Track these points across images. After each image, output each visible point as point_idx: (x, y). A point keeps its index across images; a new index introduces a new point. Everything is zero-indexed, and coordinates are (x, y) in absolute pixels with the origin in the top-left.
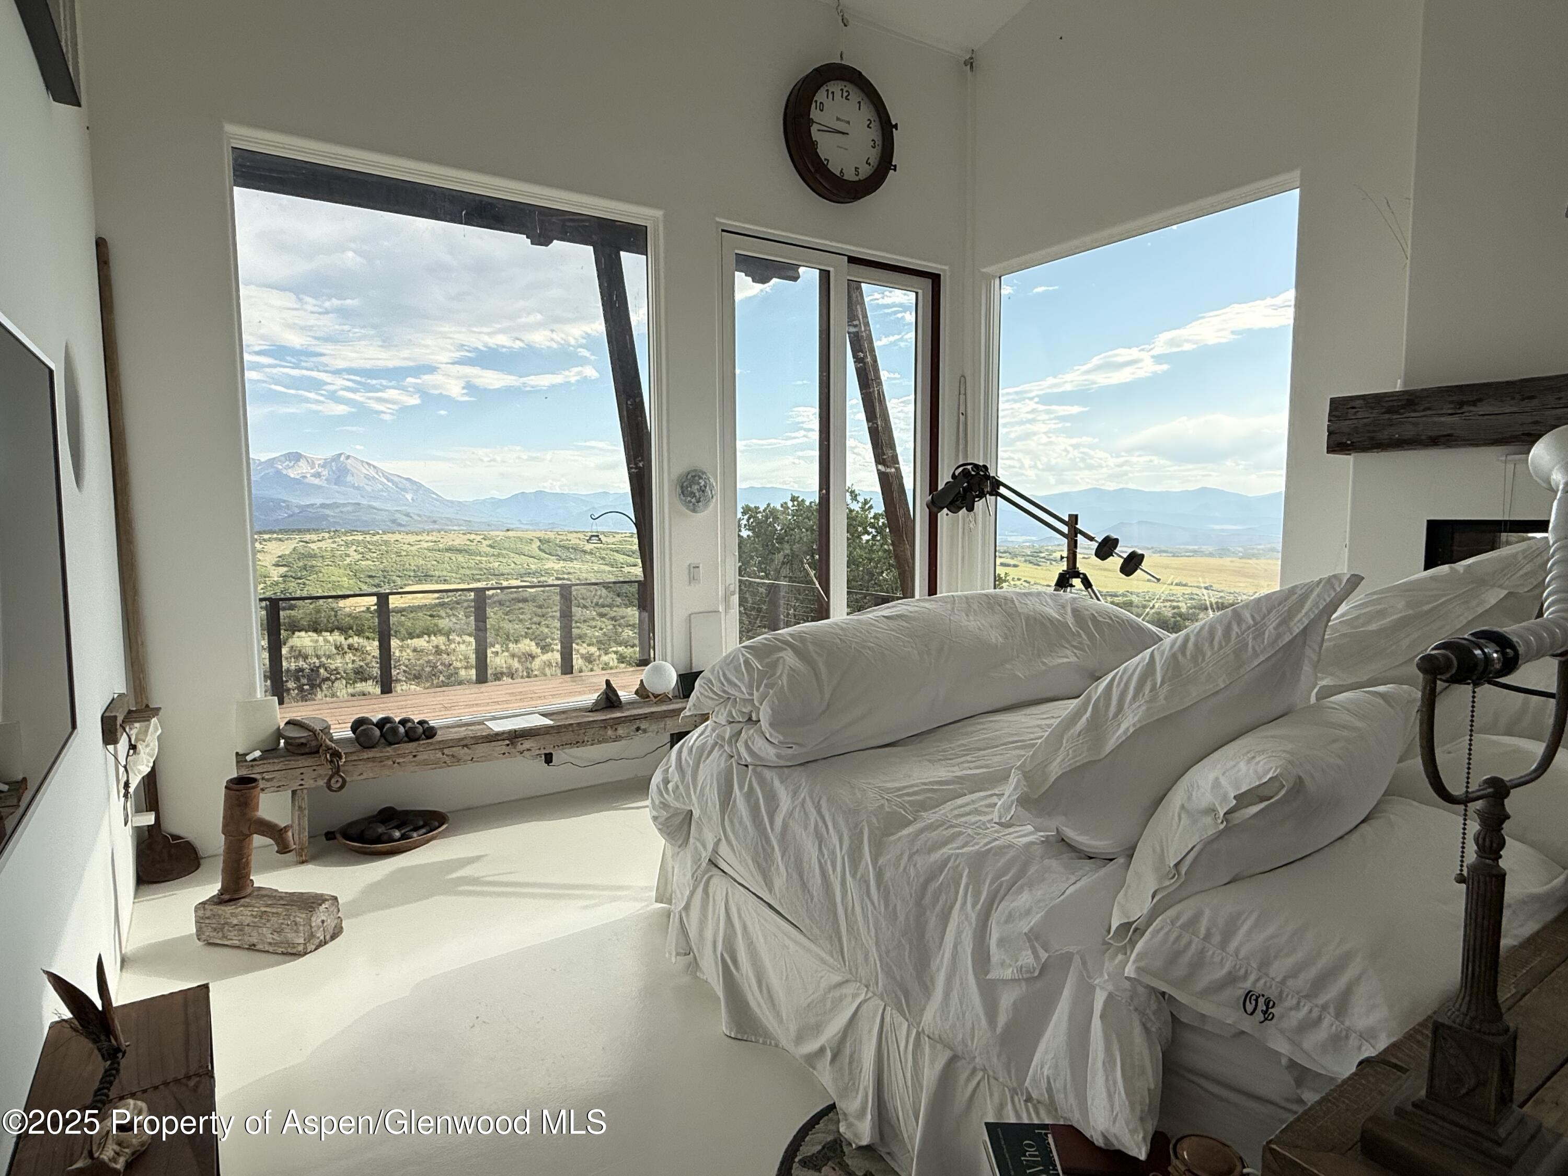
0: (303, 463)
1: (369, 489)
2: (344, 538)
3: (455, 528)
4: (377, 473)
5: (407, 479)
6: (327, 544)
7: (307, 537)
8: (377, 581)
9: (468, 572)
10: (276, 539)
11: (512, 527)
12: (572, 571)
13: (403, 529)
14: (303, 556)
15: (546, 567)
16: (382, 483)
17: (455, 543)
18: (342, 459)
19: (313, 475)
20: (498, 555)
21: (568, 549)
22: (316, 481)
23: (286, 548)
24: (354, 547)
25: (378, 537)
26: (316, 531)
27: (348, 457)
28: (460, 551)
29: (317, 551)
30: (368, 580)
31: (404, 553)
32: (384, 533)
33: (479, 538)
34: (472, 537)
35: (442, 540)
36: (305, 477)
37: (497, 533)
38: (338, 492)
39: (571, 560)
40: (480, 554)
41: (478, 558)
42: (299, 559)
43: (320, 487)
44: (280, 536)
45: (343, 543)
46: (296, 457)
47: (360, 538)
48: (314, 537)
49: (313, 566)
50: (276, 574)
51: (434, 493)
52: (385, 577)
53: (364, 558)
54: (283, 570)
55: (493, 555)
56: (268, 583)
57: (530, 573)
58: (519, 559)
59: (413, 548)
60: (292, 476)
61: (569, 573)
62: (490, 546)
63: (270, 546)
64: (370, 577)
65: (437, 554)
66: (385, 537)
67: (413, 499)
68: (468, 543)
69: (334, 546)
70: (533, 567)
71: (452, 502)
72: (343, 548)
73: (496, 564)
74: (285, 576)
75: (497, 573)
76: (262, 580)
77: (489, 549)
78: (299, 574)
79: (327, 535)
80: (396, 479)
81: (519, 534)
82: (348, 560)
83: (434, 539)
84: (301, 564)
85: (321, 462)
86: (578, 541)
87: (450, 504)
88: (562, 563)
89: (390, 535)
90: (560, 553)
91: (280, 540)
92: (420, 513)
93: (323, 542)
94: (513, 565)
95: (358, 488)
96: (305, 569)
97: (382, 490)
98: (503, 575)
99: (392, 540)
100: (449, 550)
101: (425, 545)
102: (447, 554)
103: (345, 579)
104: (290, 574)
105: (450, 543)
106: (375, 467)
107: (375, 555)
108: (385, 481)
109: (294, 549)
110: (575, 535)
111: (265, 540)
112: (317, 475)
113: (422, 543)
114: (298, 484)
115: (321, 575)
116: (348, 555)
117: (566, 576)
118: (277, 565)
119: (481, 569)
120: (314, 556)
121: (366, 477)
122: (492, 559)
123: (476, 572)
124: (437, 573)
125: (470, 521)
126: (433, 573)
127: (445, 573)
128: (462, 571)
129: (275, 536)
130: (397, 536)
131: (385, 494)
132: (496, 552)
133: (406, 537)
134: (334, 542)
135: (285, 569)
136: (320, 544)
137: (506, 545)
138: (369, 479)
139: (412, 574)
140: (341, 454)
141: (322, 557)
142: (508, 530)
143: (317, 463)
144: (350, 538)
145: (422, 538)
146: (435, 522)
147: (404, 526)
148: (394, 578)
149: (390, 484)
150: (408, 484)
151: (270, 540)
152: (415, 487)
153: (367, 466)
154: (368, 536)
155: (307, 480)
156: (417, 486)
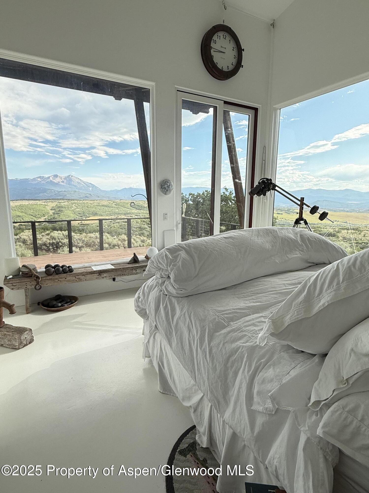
0: (58, 178)
1: (79, 186)
2: (71, 202)
3: (105, 199)
4: (81, 181)
5: (90, 183)
6: (66, 203)
7: (60, 201)
8: (81, 215)
9: (109, 213)
10: (51, 202)
11: (122, 199)
12: (140, 213)
13: (89, 199)
14: (59, 207)
15: (133, 212)
16: (82, 184)
17: (105, 204)
18: (70, 177)
19: (62, 182)
20: (118, 208)
21: (139, 206)
22: (63, 184)
23: (54, 204)
24: (74, 204)
25: (81, 202)
26: (63, 199)
27: (72, 176)
28: (106, 206)
29: (63, 206)
30: (79, 215)
31: (89, 207)
32: (83, 200)
33: (112, 202)
34: (110, 202)
35: (101, 203)
36: (59, 182)
37: (118, 201)
38: (69, 187)
39: (140, 210)
40: (112, 207)
41: (112, 208)
42: (58, 208)
43: (64, 186)
44: (52, 201)
45: (71, 203)
46: (56, 176)
47: (76, 202)
48: (62, 201)
49: (62, 210)
50: (51, 212)
51: (98, 188)
52: (84, 214)
53: (77, 208)
54: (53, 211)
55: (116, 208)
56: (49, 215)
57: (127, 214)
58: (124, 209)
59: (92, 205)
60: (56, 182)
61: (140, 214)
62: (115, 205)
63: (49, 204)
64: (79, 214)
65: (99, 207)
66: (84, 202)
67: (92, 190)
68: (109, 204)
69: (68, 204)
70: (128, 211)
71: (104, 191)
72: (71, 205)
73: (117, 211)
74: (54, 213)
75: (117, 213)
76: (47, 214)
77: (115, 206)
78: (58, 213)
79: (66, 201)
80: (86, 183)
81: (124, 201)
82: (73, 208)
83: (98, 202)
84: (58, 209)
85: (64, 178)
86: (142, 204)
87: (103, 192)
88: (137, 211)
89: (85, 201)
90: (137, 207)
91: (52, 202)
92: (94, 194)
93: (65, 203)
94: (122, 211)
95: (75, 186)
96: (60, 211)
97: (83, 187)
98: (119, 214)
99: (86, 202)
100: (103, 206)
101: (95, 204)
102: (102, 207)
103: (72, 214)
104: (55, 212)
105: (103, 204)
106: (80, 179)
107: (80, 207)
108: (83, 184)
109: (57, 205)
110: (141, 202)
111: (48, 202)
112: (63, 182)
113: (95, 203)
114: (57, 184)
115: (65, 213)
116: (73, 207)
117: (139, 215)
118: (51, 210)
119: (113, 212)
120: (62, 207)
121: (78, 182)
122: (116, 209)
123: (111, 213)
124: (99, 213)
125: (109, 197)
126: (98, 213)
127: (102, 213)
128: (107, 213)
129: (51, 201)
130: (87, 201)
131: (83, 188)
132: (117, 207)
133: (90, 201)
134: (68, 203)
135: (54, 211)
136: (64, 203)
137: (120, 204)
138: (78, 183)
139: (92, 213)
140: (70, 175)
141: (65, 207)
142: (121, 200)
143: (63, 178)
144: (73, 202)
145: (95, 202)
146: (99, 197)
147: (89, 198)
148: (86, 214)
149: (85, 185)
150: (90, 185)
151: (49, 202)
152: (92, 186)
153: (78, 179)
154: (78, 201)
155: (60, 183)
156: (93, 186)
